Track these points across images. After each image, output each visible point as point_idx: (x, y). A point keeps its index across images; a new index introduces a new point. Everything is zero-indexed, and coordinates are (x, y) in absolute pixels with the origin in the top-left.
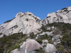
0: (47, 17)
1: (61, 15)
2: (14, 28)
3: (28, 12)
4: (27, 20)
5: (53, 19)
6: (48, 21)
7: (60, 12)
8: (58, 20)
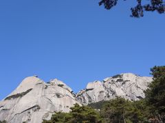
0: (87, 90)
1: (113, 87)
2: (31, 111)
3: (56, 80)
4: (58, 96)
5: (98, 94)
6: (89, 97)
7: (110, 81)
8: (109, 97)
